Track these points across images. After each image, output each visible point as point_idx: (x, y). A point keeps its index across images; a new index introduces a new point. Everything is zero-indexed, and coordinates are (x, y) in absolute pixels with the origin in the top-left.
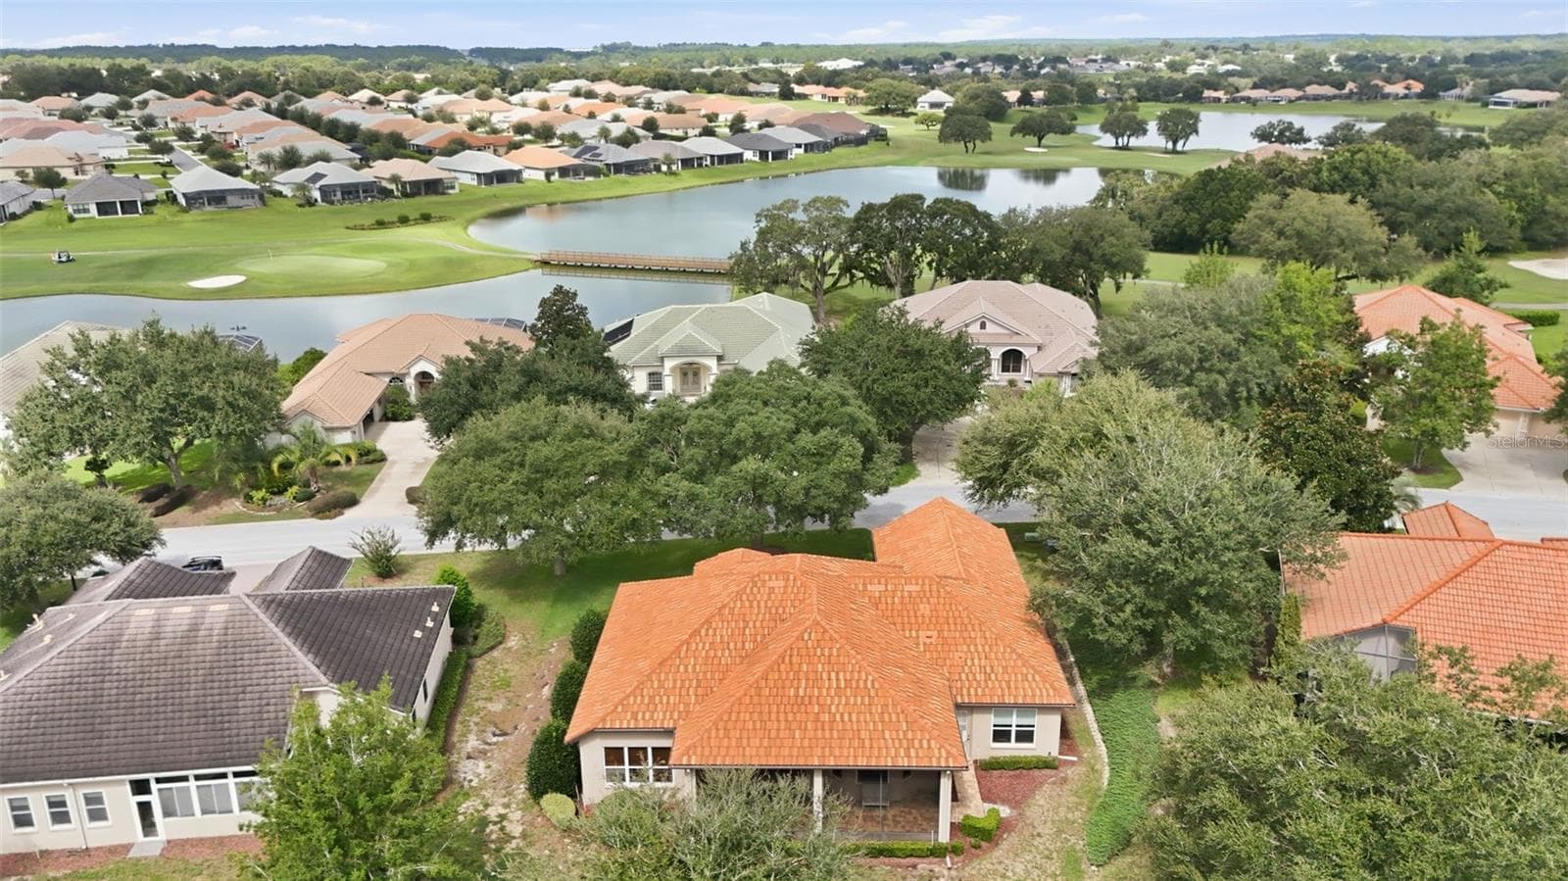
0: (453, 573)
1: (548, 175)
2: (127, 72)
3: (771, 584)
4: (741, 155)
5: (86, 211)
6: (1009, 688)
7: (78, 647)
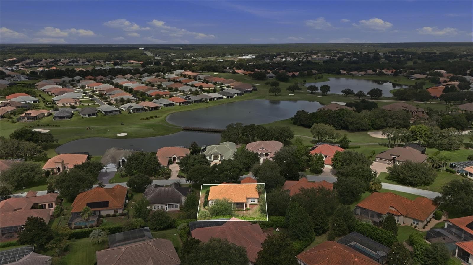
1: (180, 103)
2: (70, 70)
4: (223, 97)
5: (85, 116)
6: (253, 197)
7: (157, 192)
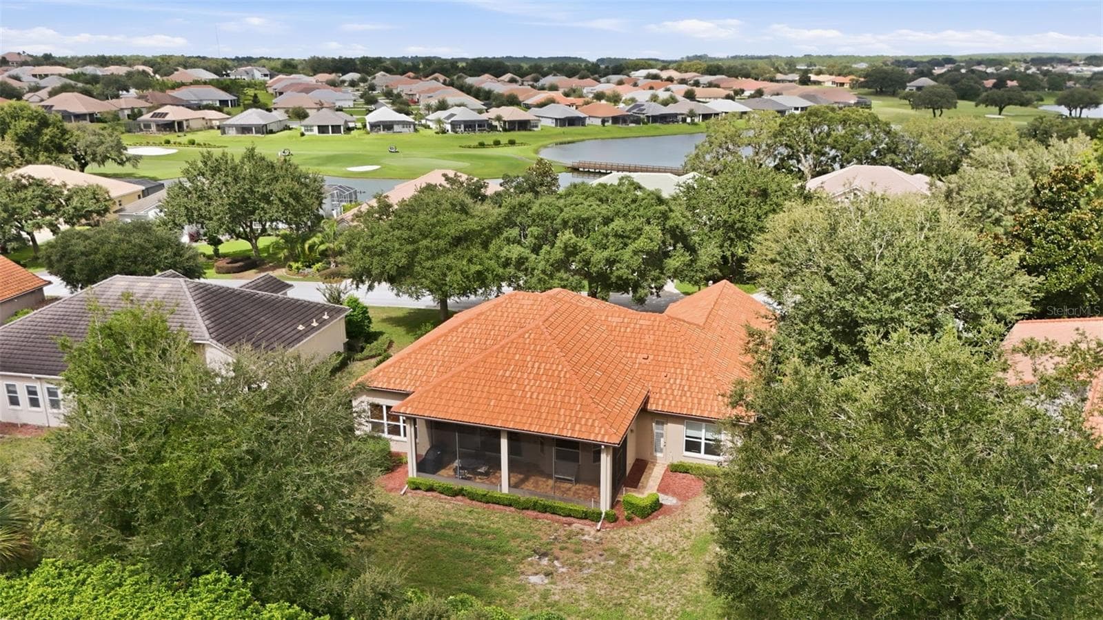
0: (355, 301)
1: (604, 122)
3: (523, 302)
5: (311, 130)
6: (699, 404)
7: (76, 299)
